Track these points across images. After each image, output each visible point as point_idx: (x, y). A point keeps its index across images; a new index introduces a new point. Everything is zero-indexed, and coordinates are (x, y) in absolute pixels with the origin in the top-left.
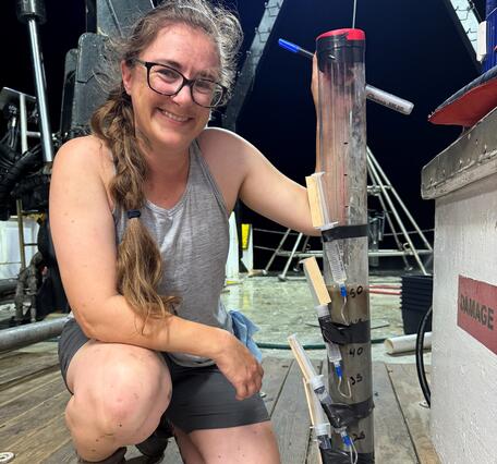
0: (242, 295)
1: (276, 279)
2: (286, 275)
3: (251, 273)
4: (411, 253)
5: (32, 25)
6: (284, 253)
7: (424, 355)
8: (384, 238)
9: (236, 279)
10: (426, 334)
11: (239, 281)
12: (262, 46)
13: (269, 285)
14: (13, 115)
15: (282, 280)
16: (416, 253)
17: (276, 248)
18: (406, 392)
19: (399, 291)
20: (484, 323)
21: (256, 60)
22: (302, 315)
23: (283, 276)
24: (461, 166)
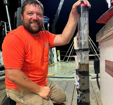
0: (58, 66)
1: (66, 62)
2: (68, 61)
3: (60, 61)
4: (96, 55)
5: (7, 6)
6: (67, 56)
7: (98, 79)
8: (90, 52)
9: (56, 63)
10: (99, 74)
11: (57, 63)
12: (60, 9)
13: (64, 64)
14: (3, 27)
15: (67, 63)
16: (97, 55)
17: (65, 55)
18: (95, 87)
19: (93, 64)
20: (111, 71)
21: (59, 12)
22: (71, 70)
23: (67, 62)
24: (104, 33)
